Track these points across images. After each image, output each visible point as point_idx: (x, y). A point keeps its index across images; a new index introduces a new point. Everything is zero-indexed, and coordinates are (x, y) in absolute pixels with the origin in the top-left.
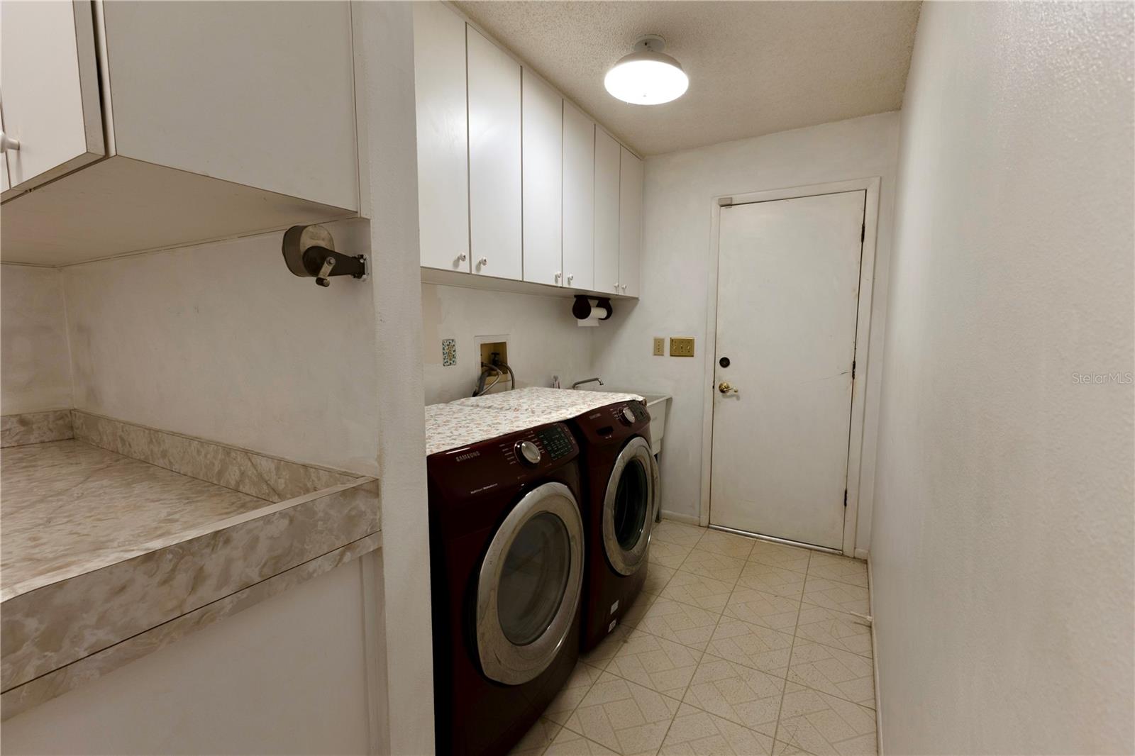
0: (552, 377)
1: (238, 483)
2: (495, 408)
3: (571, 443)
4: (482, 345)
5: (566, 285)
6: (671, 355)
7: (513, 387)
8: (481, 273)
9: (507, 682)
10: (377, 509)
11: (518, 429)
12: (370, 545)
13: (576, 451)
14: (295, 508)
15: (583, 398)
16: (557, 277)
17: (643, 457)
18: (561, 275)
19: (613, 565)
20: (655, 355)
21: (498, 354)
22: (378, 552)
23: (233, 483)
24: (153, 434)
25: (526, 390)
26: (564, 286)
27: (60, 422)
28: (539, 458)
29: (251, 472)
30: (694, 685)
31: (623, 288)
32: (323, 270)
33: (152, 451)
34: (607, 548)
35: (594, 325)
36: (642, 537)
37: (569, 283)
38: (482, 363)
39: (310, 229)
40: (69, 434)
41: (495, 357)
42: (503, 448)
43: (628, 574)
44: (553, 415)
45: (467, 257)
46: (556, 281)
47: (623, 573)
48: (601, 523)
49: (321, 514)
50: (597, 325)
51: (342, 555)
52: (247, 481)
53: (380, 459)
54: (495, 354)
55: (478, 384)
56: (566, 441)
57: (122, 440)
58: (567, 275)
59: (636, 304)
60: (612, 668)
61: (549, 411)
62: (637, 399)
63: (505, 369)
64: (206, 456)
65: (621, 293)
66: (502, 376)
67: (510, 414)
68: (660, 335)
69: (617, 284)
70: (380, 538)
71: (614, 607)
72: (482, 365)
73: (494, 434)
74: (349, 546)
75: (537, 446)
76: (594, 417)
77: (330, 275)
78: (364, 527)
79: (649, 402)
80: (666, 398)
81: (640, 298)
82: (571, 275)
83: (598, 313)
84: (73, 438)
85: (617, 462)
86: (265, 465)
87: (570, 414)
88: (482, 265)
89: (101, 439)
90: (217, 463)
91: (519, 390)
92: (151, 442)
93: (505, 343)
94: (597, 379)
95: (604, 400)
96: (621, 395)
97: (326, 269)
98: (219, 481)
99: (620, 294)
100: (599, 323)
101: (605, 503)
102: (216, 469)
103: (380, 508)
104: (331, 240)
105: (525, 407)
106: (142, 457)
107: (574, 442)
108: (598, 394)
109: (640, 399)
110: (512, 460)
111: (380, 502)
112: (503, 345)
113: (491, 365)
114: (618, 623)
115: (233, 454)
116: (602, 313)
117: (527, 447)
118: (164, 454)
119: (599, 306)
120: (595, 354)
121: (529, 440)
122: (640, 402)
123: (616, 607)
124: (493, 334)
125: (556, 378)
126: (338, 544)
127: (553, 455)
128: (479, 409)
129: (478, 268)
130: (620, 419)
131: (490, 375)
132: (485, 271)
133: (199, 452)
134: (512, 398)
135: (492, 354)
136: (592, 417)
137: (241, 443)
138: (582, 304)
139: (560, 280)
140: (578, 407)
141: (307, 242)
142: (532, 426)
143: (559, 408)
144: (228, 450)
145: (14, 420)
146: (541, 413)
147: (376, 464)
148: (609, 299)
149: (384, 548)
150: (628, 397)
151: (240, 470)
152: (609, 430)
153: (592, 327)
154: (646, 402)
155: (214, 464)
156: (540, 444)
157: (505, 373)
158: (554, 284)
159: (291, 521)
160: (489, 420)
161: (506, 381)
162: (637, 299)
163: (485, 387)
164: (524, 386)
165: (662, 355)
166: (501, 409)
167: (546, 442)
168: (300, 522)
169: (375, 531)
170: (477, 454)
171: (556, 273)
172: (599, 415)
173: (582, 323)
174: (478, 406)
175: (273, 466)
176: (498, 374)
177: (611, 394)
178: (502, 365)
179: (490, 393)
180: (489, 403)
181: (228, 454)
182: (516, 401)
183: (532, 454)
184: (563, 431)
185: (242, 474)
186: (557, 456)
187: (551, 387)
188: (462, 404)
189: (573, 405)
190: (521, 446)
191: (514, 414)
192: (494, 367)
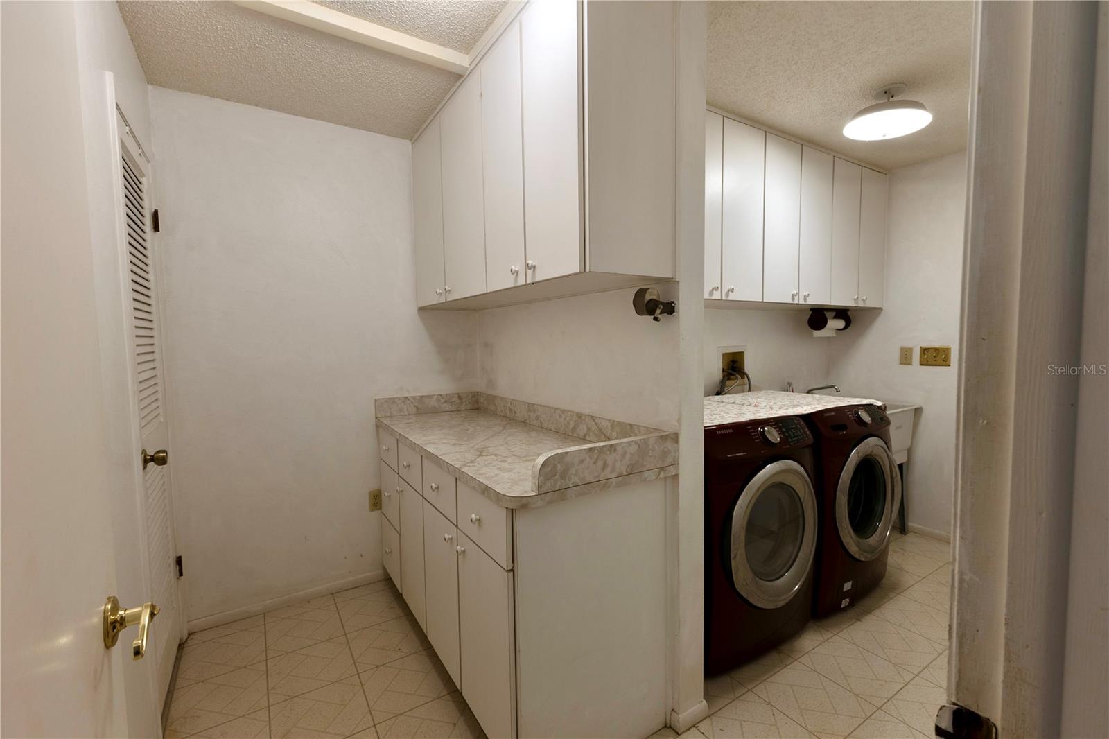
0: (787, 383)
1: (585, 435)
2: (738, 404)
3: (805, 432)
4: (723, 354)
5: (802, 302)
6: (921, 365)
7: (749, 390)
8: (730, 298)
9: (751, 600)
10: (677, 451)
11: (760, 418)
12: (672, 471)
13: (811, 440)
14: (640, 440)
15: (818, 400)
16: (793, 296)
17: (880, 457)
18: (798, 294)
19: (846, 545)
20: (901, 364)
21: (737, 362)
22: (676, 477)
23: (582, 435)
24: (531, 407)
25: (762, 393)
26: (800, 303)
27: (473, 399)
28: (779, 439)
29: (594, 428)
30: (933, 668)
31: (863, 300)
32: (656, 313)
33: (529, 416)
34: (840, 528)
35: (831, 335)
36: (878, 531)
37: (805, 299)
38: (723, 369)
39: (650, 290)
40: (476, 406)
41: (733, 364)
42: (750, 429)
43: (863, 559)
44: (789, 411)
45: (720, 288)
46: (793, 299)
47: (857, 556)
48: (835, 506)
49: (651, 447)
50: (835, 335)
51: (660, 473)
52: (591, 433)
53: (679, 421)
54: (734, 362)
55: (720, 386)
56: (802, 431)
57: (511, 410)
58: (803, 293)
59: (880, 313)
60: (844, 634)
61: (786, 408)
62: (875, 404)
63: (743, 374)
64: (565, 419)
65: (861, 304)
66: (740, 381)
67: (751, 408)
68: (907, 345)
69: (856, 297)
70: (677, 469)
71: (848, 586)
72: (723, 371)
73: (742, 420)
74: (663, 468)
75: (777, 431)
76: (828, 414)
77: (660, 314)
78: (669, 460)
79: (890, 410)
80: (915, 407)
81: (884, 308)
82: (807, 294)
83: (834, 324)
84: (478, 409)
85: (851, 456)
86: (604, 424)
87: (806, 411)
88: (730, 293)
89: (496, 410)
90: (572, 422)
91: (755, 392)
92: (530, 410)
93: (743, 353)
94: (833, 387)
95: (839, 403)
96: (857, 399)
97: (658, 311)
98: (572, 433)
99: (860, 306)
100: (836, 333)
101: (839, 489)
102: (571, 427)
103: (678, 450)
104: (658, 295)
105: (764, 404)
106: (523, 420)
107: (809, 433)
108: (833, 398)
109: (879, 404)
110: (757, 439)
111: (678, 447)
112: (741, 354)
113: (730, 371)
114: (851, 605)
115: (583, 418)
116: (840, 324)
117: (768, 431)
118: (537, 418)
119: (836, 317)
120: (832, 364)
121: (771, 426)
122: (879, 407)
123: (850, 587)
124: (733, 346)
125: (790, 384)
126: (658, 466)
127: (790, 440)
128: (724, 404)
129: (727, 295)
130: (855, 420)
131: (729, 379)
132: (732, 297)
133: (560, 416)
134: (751, 397)
135: (731, 361)
136: (826, 415)
137: (586, 411)
138: (817, 317)
139: (796, 298)
140: (813, 406)
141: (648, 297)
142: (772, 416)
143: (794, 406)
144: (579, 416)
145: (456, 396)
146: (778, 409)
147: (677, 424)
148: (848, 310)
149: (680, 476)
150: (865, 402)
151: (587, 426)
152: (844, 427)
153: (828, 338)
154: (885, 407)
155: (569, 424)
156: (779, 430)
157: (743, 378)
158: (791, 302)
159: (639, 446)
160: (735, 411)
161: (743, 384)
162: (880, 309)
163: (726, 389)
164: (759, 389)
165: (911, 364)
166: (743, 405)
167: (784, 430)
168: (643, 447)
169: (675, 464)
170: (731, 431)
171: (793, 293)
172: (833, 413)
173: (817, 333)
174: (722, 402)
175: (609, 425)
176: (737, 378)
177: (846, 399)
178: (739, 371)
179: (730, 394)
180: (732, 400)
181: (580, 417)
182: (755, 400)
183: (774, 436)
184: (799, 423)
185: (589, 429)
186: (794, 441)
187: (784, 391)
188: (709, 400)
189: (808, 404)
190: (764, 429)
191: (755, 409)
192: (733, 372)
